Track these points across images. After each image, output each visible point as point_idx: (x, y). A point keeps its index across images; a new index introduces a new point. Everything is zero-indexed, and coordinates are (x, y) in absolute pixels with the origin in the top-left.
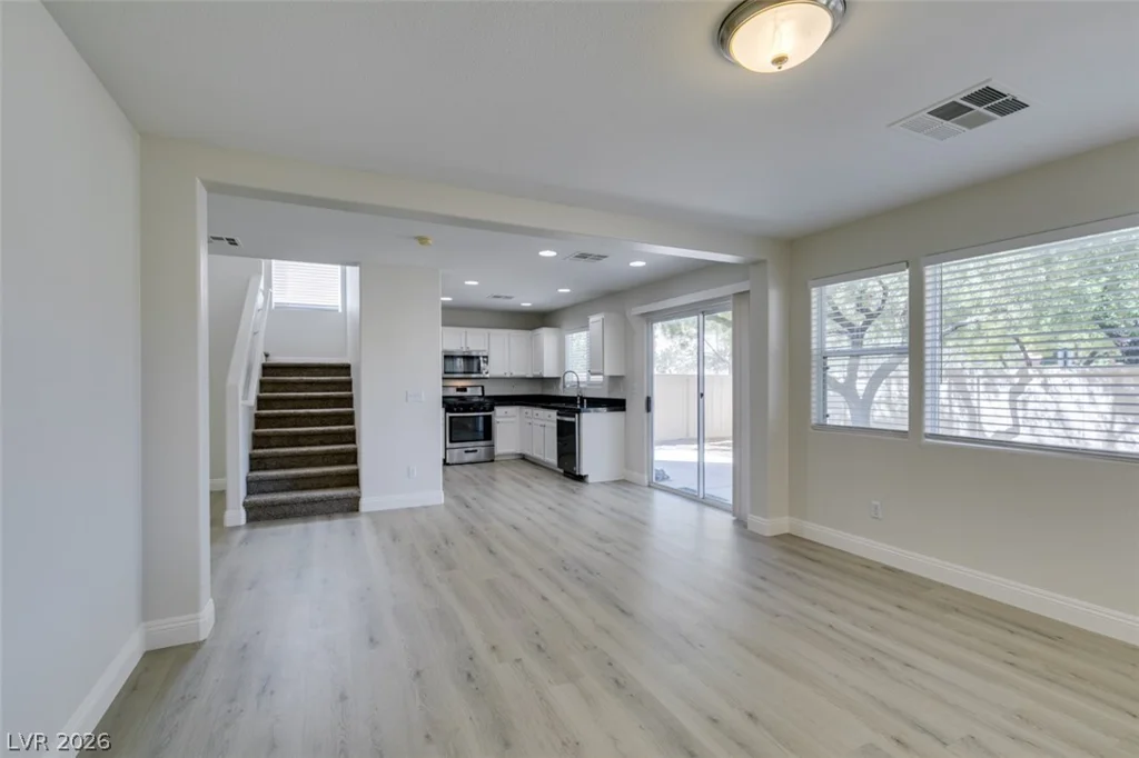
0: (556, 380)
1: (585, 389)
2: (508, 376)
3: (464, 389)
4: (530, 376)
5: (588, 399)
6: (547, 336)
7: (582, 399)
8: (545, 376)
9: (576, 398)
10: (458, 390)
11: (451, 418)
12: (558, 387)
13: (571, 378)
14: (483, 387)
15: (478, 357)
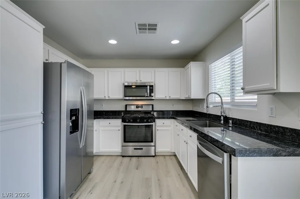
0: (201, 101)
1: (229, 109)
2: (168, 98)
3: (142, 106)
4: (183, 98)
5: (233, 119)
6: (194, 68)
7: (227, 119)
8: (192, 98)
9: (220, 117)
10: (137, 107)
11: (125, 126)
12: (203, 107)
13: (214, 99)
14: (153, 105)
15: (147, 86)
